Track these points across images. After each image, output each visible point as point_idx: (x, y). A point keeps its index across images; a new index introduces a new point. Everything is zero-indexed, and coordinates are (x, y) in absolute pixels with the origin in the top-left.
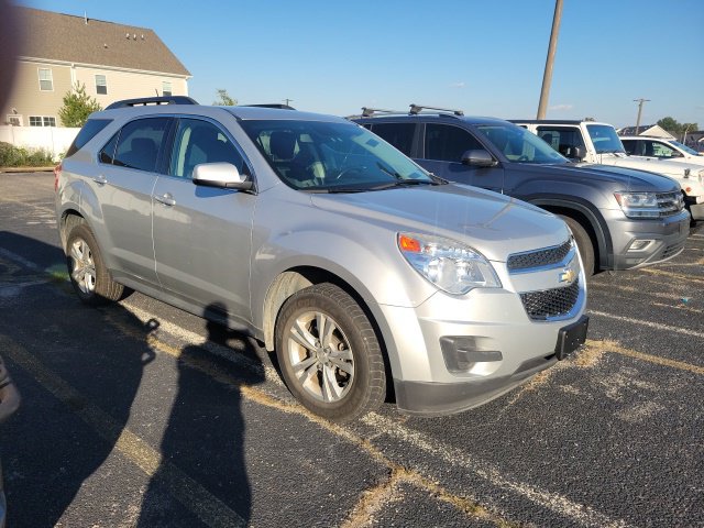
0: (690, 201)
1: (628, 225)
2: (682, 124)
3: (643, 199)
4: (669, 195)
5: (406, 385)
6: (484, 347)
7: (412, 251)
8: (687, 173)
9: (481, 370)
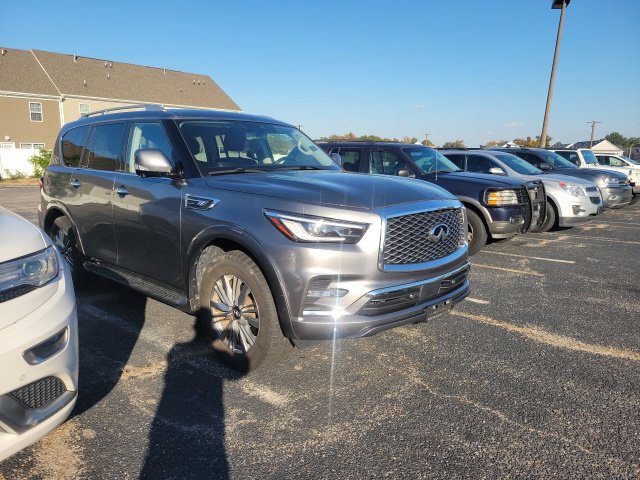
0: (633, 185)
1: (608, 190)
2: (628, 138)
3: (613, 180)
4: (622, 178)
5: (562, 218)
6: (581, 208)
7: (563, 186)
8: (630, 172)
9: (581, 214)
